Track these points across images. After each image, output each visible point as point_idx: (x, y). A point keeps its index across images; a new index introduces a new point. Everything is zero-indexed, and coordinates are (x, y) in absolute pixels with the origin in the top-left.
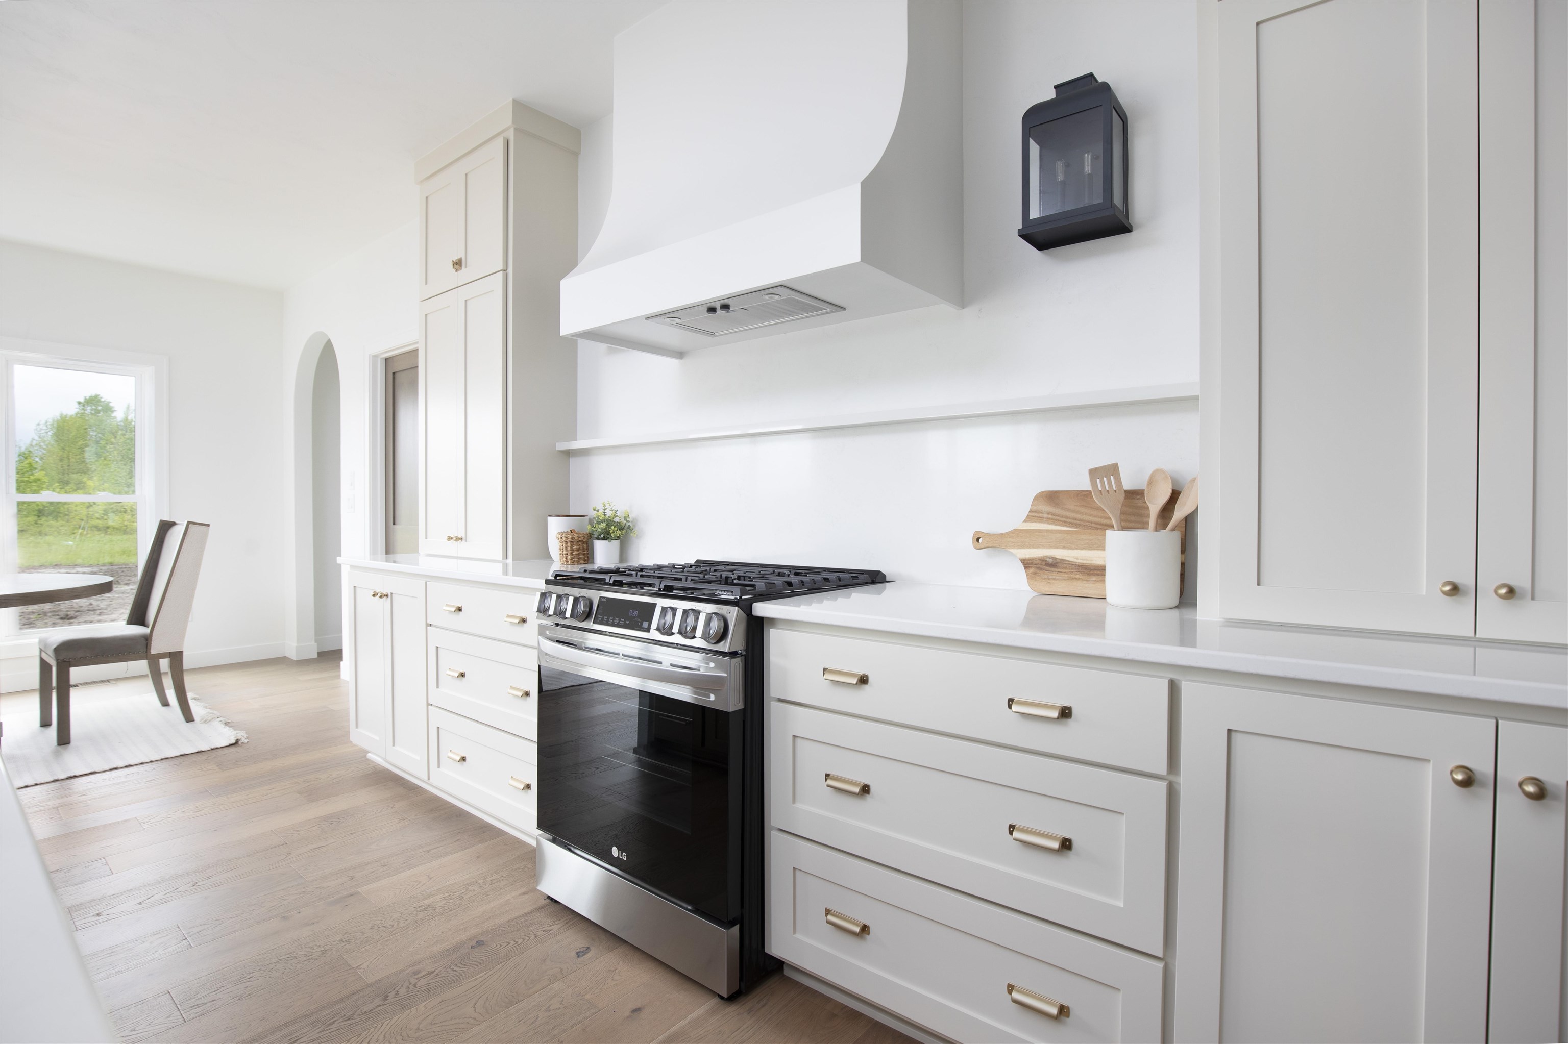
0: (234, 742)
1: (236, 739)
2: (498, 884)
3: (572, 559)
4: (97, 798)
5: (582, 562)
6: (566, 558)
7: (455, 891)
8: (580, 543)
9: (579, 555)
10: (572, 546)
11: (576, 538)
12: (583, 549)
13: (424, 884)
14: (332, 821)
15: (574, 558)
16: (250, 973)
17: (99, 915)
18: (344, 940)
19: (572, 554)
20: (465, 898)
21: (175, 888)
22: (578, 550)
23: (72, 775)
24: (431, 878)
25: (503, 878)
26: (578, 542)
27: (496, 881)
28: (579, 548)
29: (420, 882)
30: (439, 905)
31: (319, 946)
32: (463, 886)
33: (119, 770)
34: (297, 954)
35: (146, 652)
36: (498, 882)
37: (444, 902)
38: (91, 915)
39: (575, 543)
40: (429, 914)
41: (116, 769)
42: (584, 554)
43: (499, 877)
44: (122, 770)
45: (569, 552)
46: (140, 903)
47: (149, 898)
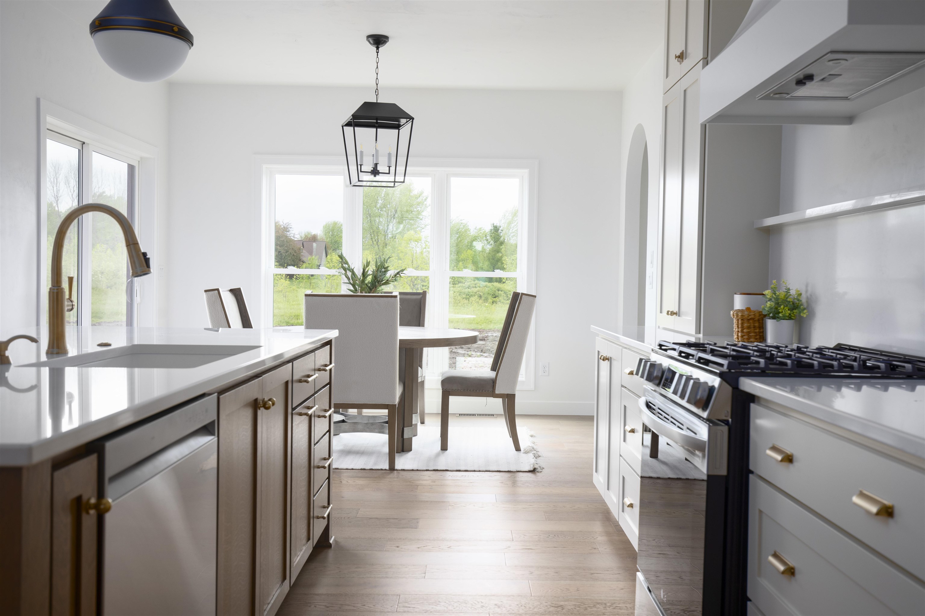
0: (532, 469)
1: (534, 467)
2: (619, 610)
3: (742, 336)
4: (439, 485)
5: (752, 340)
6: (738, 335)
7: (586, 604)
8: (751, 321)
9: (749, 333)
10: (742, 324)
11: (746, 316)
12: (754, 327)
13: (571, 592)
14: (549, 536)
15: (744, 336)
16: (439, 602)
17: (398, 547)
18: (498, 605)
19: (742, 332)
20: (588, 610)
21: (439, 546)
22: (749, 328)
23: (436, 469)
24: (578, 591)
25: (625, 608)
26: (749, 320)
27: (619, 608)
28: (750, 326)
29: (569, 590)
30: (567, 608)
31: (482, 603)
32: (594, 602)
33: (461, 472)
34: (468, 602)
35: (493, 392)
36: (620, 609)
37: (573, 607)
38: (394, 546)
39: (745, 321)
40: (557, 610)
41: (459, 471)
42: (756, 333)
43: (624, 606)
44: (462, 472)
45: (740, 330)
46: (418, 548)
47: (424, 547)
